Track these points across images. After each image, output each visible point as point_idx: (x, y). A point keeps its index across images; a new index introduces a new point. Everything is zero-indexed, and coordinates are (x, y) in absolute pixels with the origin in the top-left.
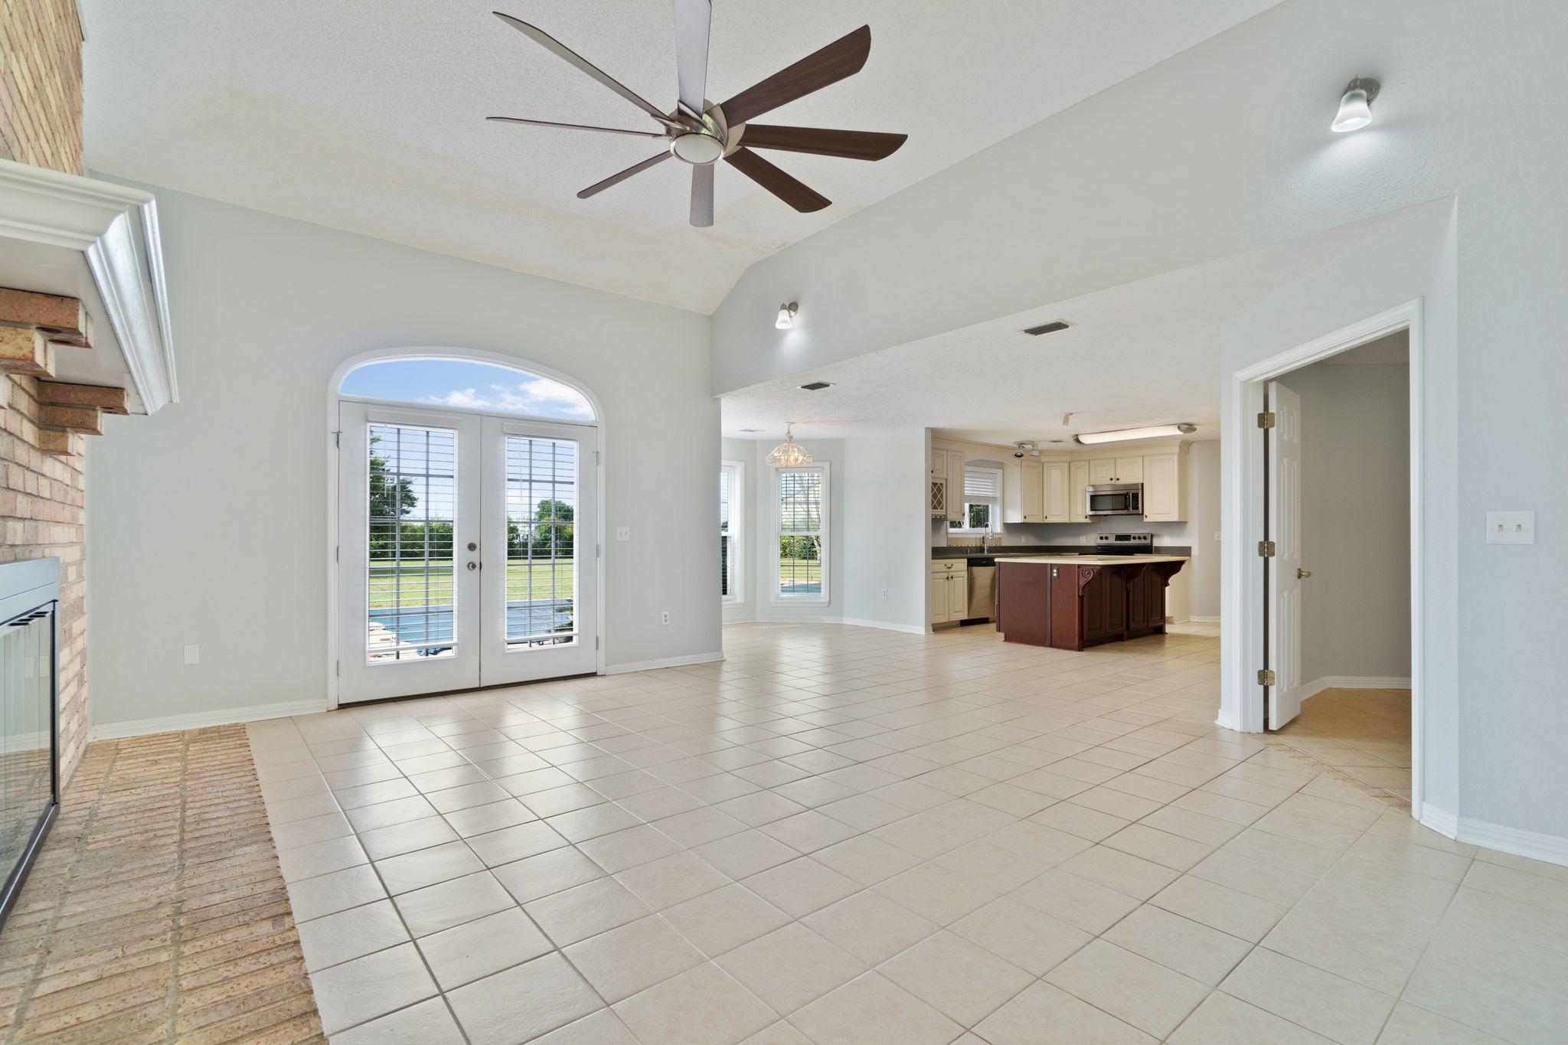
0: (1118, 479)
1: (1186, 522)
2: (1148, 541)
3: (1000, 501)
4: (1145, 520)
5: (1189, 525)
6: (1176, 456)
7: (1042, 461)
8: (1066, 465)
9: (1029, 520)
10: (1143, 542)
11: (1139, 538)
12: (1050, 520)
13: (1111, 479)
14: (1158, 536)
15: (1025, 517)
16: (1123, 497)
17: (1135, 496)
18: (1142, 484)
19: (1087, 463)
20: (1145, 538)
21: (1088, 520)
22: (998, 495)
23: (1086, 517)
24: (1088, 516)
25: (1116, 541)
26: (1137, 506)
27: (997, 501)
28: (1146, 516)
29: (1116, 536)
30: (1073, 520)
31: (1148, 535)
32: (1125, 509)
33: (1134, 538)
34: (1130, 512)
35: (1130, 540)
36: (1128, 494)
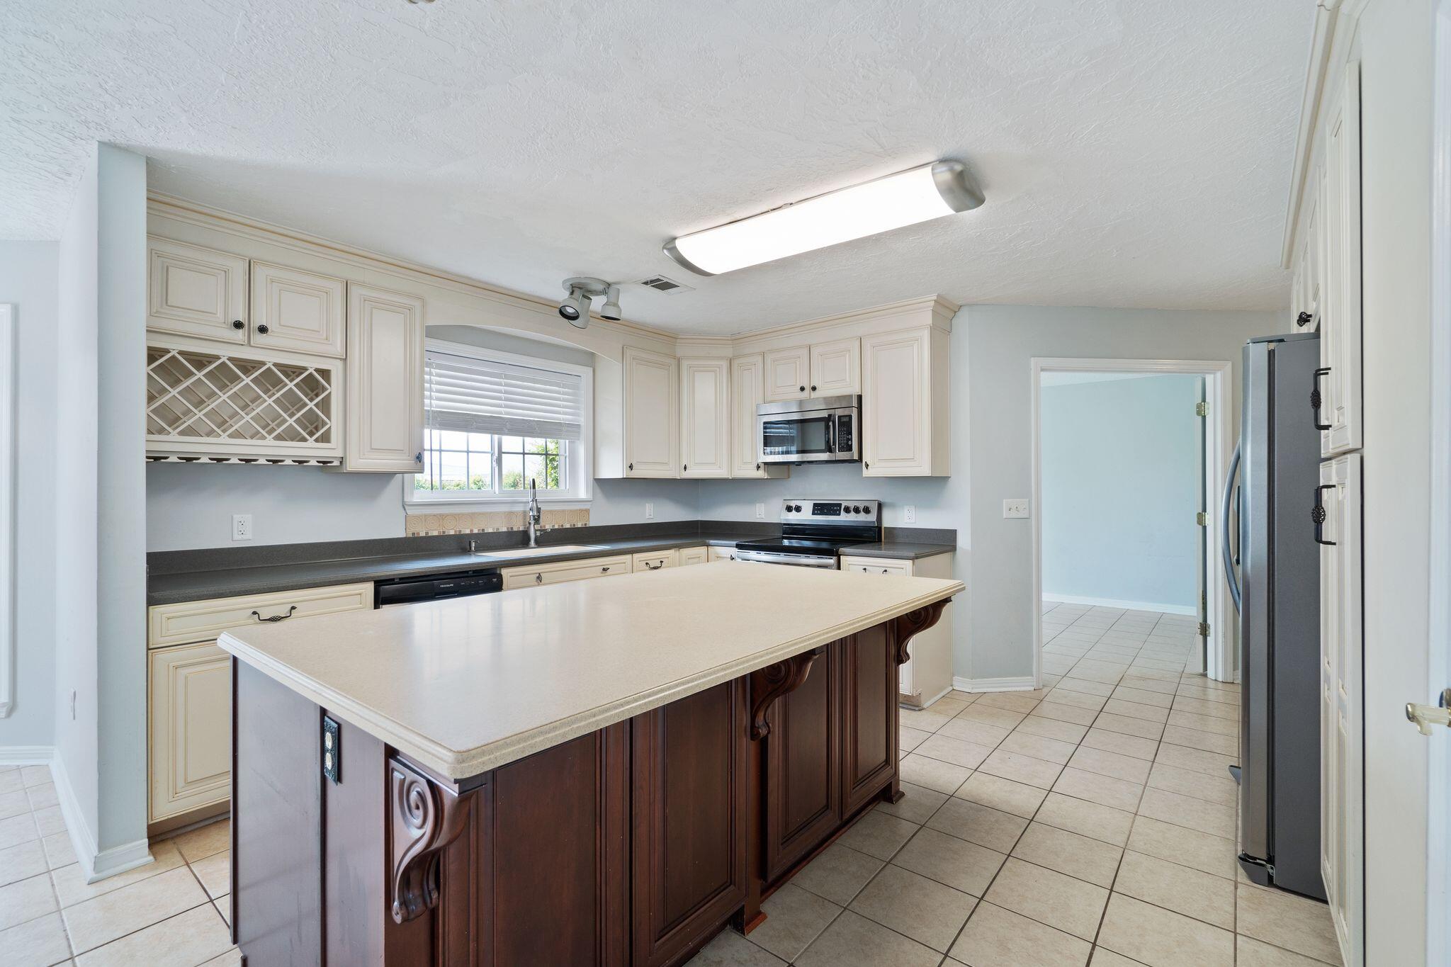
0: (814, 389)
1: (947, 478)
2: (872, 518)
3: (586, 431)
4: (866, 473)
5: (951, 482)
6: (926, 335)
7: (678, 356)
8: (725, 364)
9: (636, 473)
10: (862, 518)
11: (857, 510)
12: (693, 473)
13: (802, 389)
14: (892, 506)
15: (631, 467)
16: (822, 425)
17: (845, 424)
18: (860, 398)
19: (760, 358)
20: (867, 510)
21: (761, 474)
22: (583, 420)
23: (758, 467)
24: (762, 466)
25: (813, 514)
26: (850, 443)
27: (579, 433)
28: (867, 466)
29: (815, 505)
30: (737, 473)
31: (873, 505)
32: (827, 450)
33: (847, 510)
34: (833, 457)
35: (840, 514)
36: (832, 418)
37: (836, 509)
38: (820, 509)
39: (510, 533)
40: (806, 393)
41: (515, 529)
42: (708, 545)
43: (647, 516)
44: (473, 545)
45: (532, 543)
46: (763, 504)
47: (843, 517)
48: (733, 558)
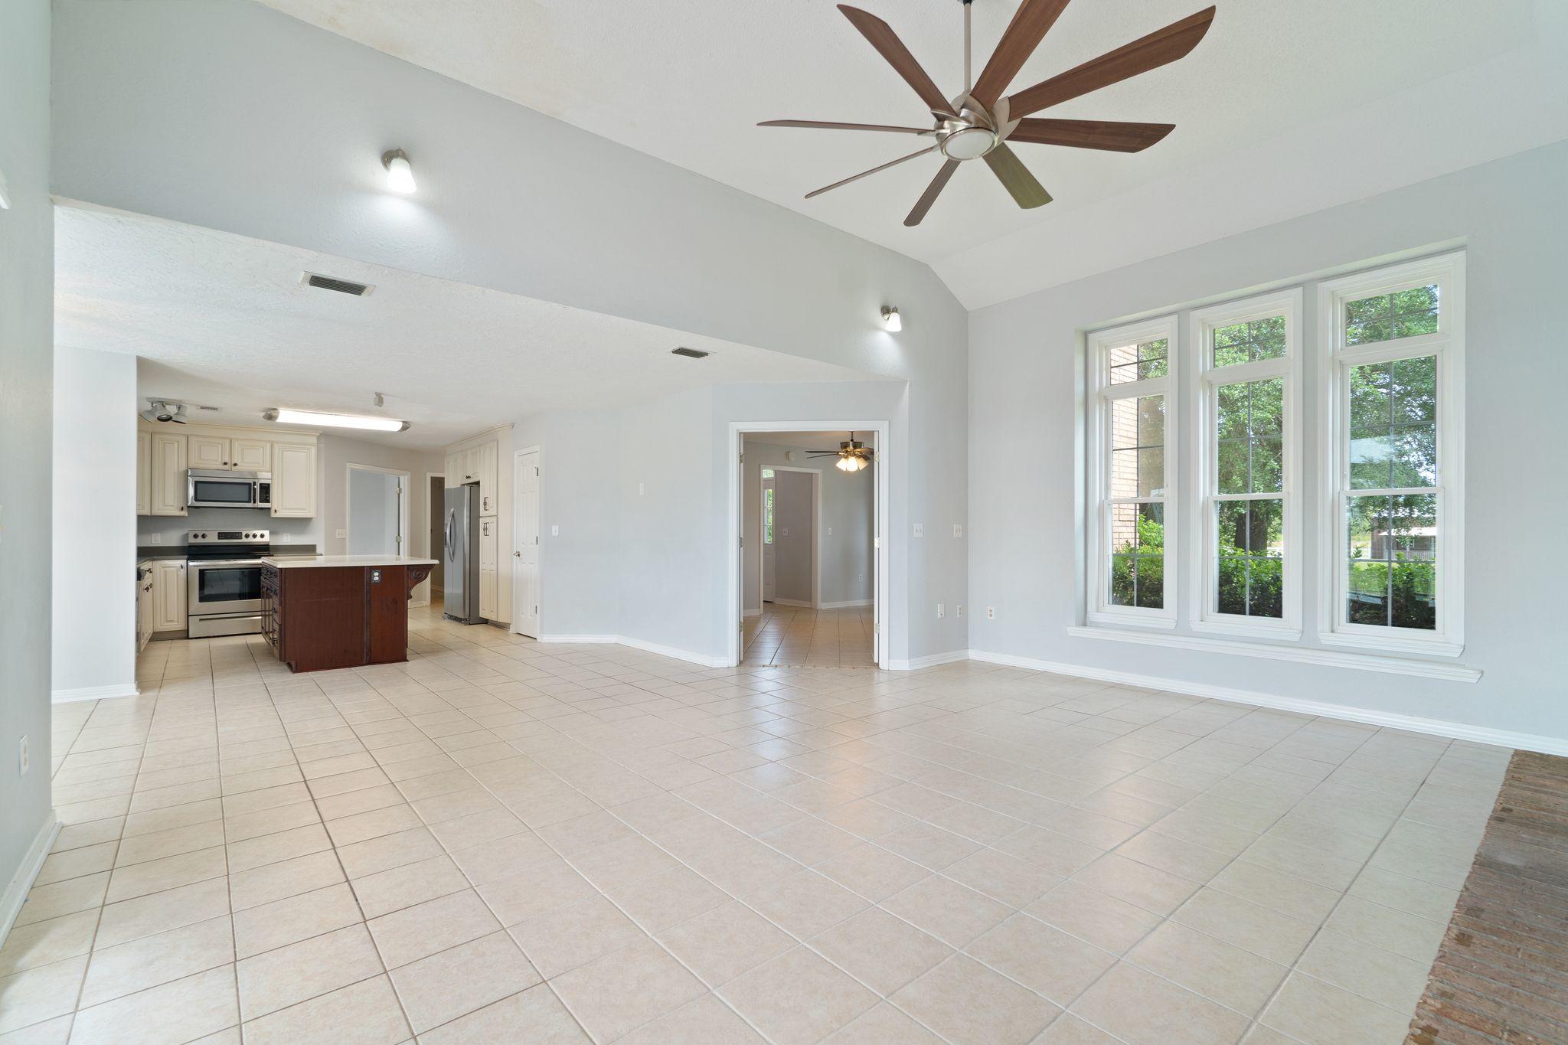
0: (235, 465)
1: (314, 519)
2: (265, 540)
4: (273, 515)
5: (315, 522)
10: (258, 540)
11: (254, 536)
13: (225, 463)
14: (277, 534)
17: (265, 487)
19: (184, 439)
20: (262, 536)
23: (182, 509)
24: (185, 508)
25: (219, 539)
28: (276, 511)
29: (219, 533)
30: (157, 512)
31: (266, 533)
32: (249, 501)
33: (247, 536)
34: (256, 505)
35: (241, 538)
36: (255, 483)
37: (238, 535)
38: (221, 535)
40: (227, 467)
42: (153, 560)
46: (159, 534)
47: (244, 540)
48: (182, 567)
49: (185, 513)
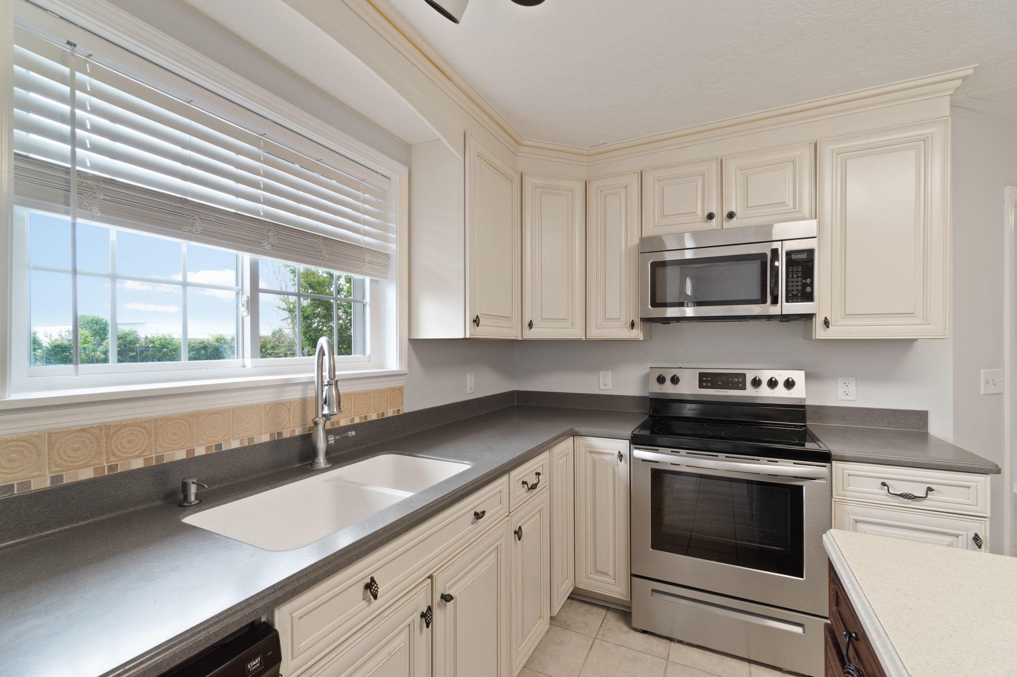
0: (731, 215)
2: (798, 394)
3: (398, 264)
4: (820, 333)
6: (940, 132)
8: (578, 187)
9: (486, 331)
10: (777, 394)
11: (773, 383)
12: (539, 332)
13: (710, 216)
14: (819, 377)
15: (476, 321)
17: (800, 262)
19: (635, 179)
20: (789, 384)
21: (635, 333)
22: (394, 247)
23: (633, 325)
24: (638, 322)
25: (701, 386)
26: (808, 289)
27: (387, 266)
28: (826, 323)
29: (702, 375)
30: (595, 333)
31: (798, 376)
32: (763, 301)
33: (756, 383)
34: (775, 310)
35: (744, 388)
36: (775, 252)
37: (735, 381)
38: (706, 380)
39: (278, 443)
40: (714, 223)
41: (286, 435)
42: (576, 435)
43: (468, 391)
44: (193, 489)
45: (321, 460)
46: (610, 373)
47: (749, 392)
48: (621, 456)
49: (637, 334)
